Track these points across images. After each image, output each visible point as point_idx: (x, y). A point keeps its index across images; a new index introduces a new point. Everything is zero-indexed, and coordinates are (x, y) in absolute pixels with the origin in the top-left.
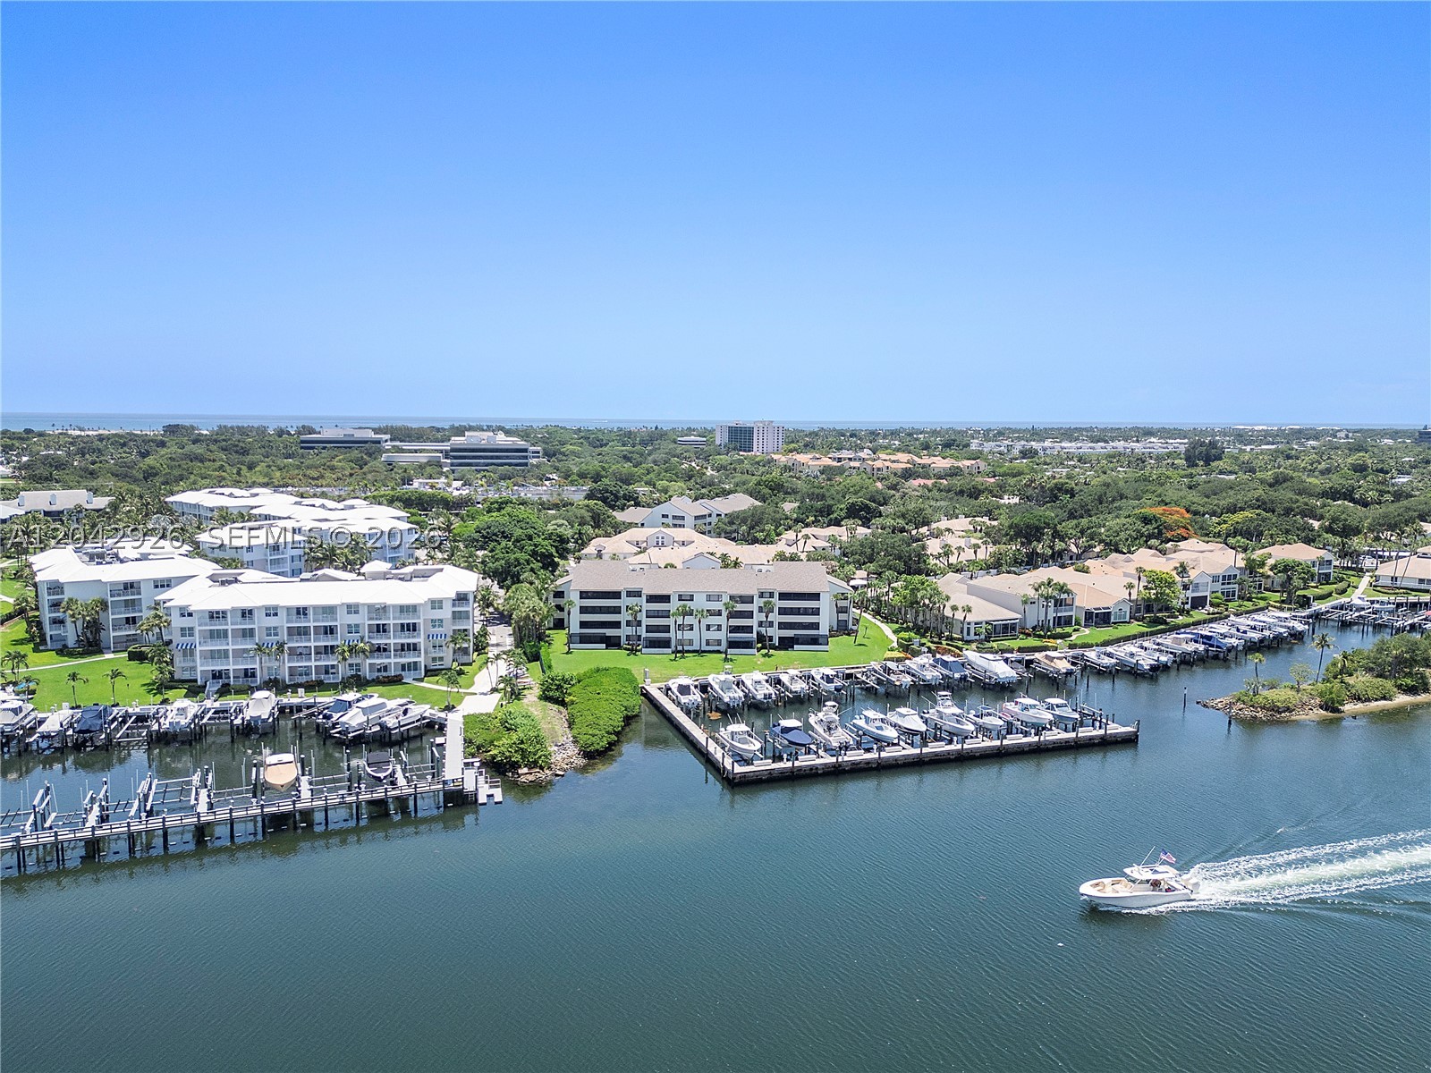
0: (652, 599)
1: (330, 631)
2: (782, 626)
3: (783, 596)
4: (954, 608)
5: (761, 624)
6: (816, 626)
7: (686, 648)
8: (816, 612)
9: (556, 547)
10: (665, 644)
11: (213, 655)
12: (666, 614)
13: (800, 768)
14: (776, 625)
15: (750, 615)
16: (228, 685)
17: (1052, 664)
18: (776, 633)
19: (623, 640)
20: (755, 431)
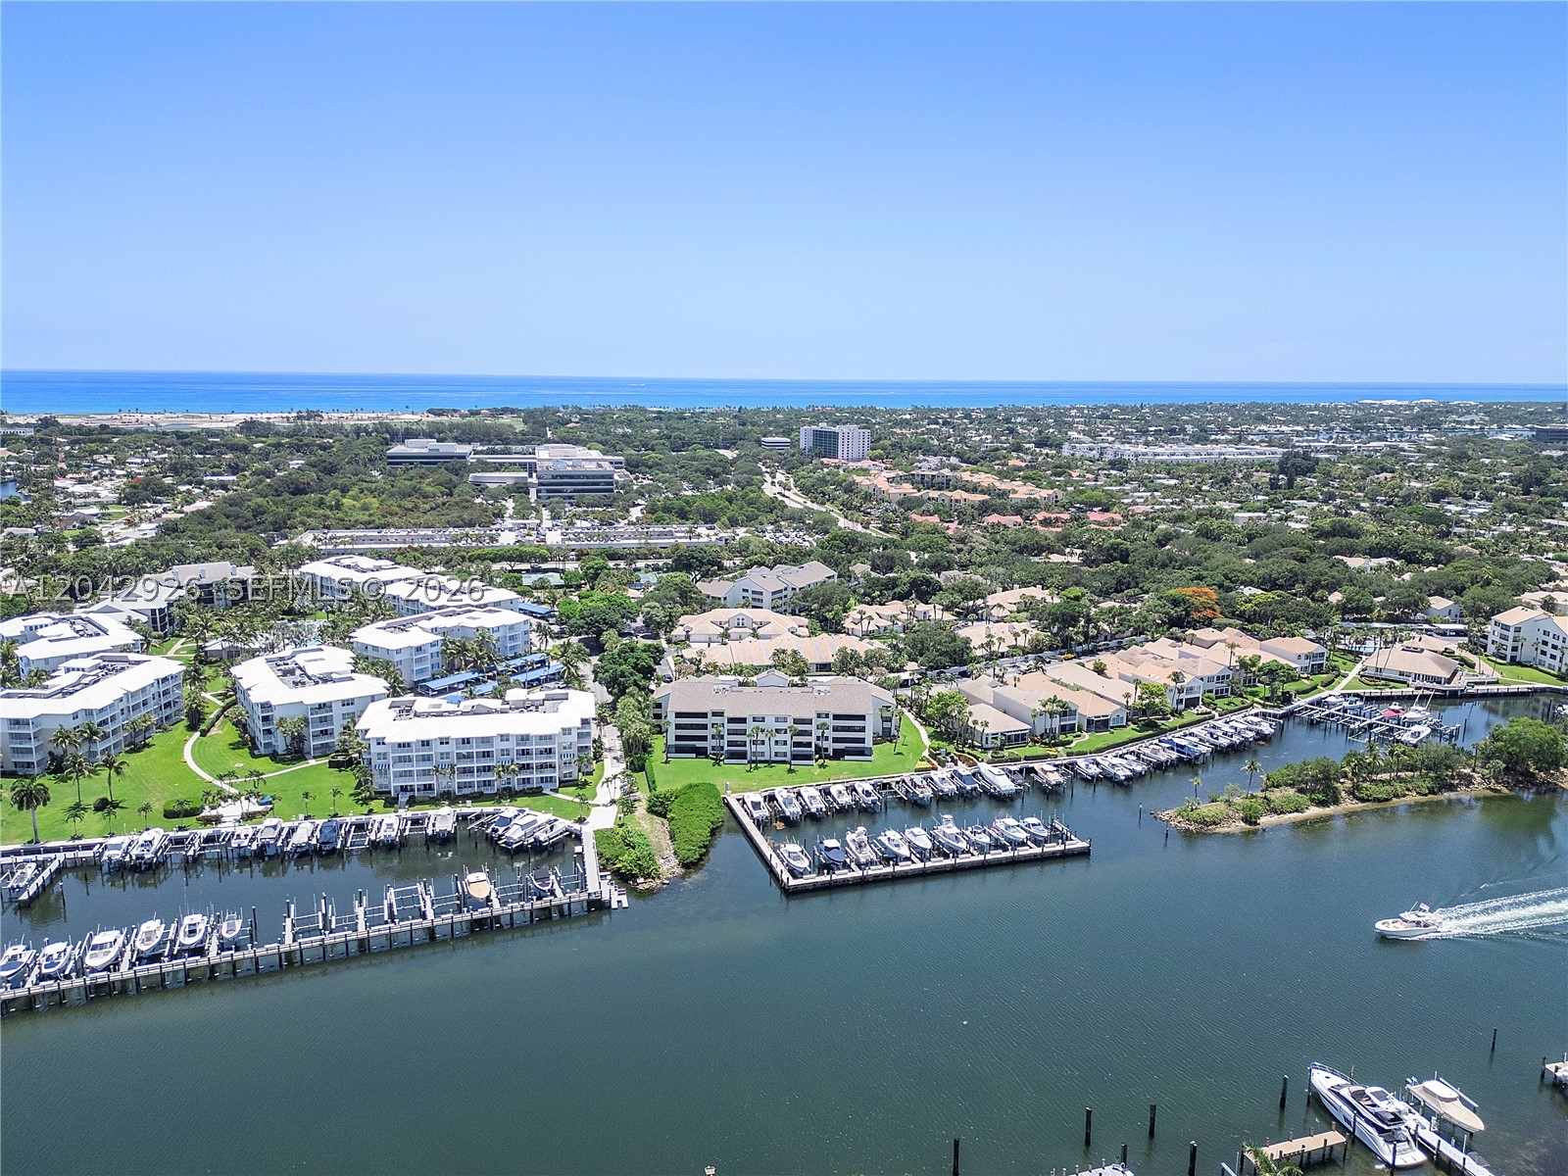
0: (731, 720)
1: (487, 755)
2: (836, 740)
3: (836, 717)
4: (975, 722)
5: (818, 738)
6: (862, 741)
7: (758, 758)
8: (863, 729)
10: (742, 755)
11: (402, 774)
12: (743, 732)
13: (836, 881)
14: (831, 739)
15: (809, 733)
16: (413, 796)
17: (1046, 776)
18: (830, 746)
19: (709, 750)
20: (840, 436)
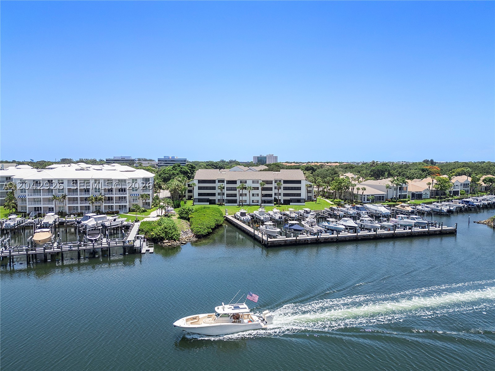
0: (229, 182)
1: (87, 191)
2: (285, 195)
3: (285, 182)
4: (358, 189)
5: (275, 194)
6: (299, 195)
7: (244, 204)
8: (299, 189)
9: (190, 170)
10: (235, 202)
11: (35, 201)
12: (235, 189)
13: (300, 240)
14: (282, 194)
15: (271, 189)
16: (41, 214)
17: (404, 209)
18: (282, 198)
19: (217, 201)
20: (267, 158)
